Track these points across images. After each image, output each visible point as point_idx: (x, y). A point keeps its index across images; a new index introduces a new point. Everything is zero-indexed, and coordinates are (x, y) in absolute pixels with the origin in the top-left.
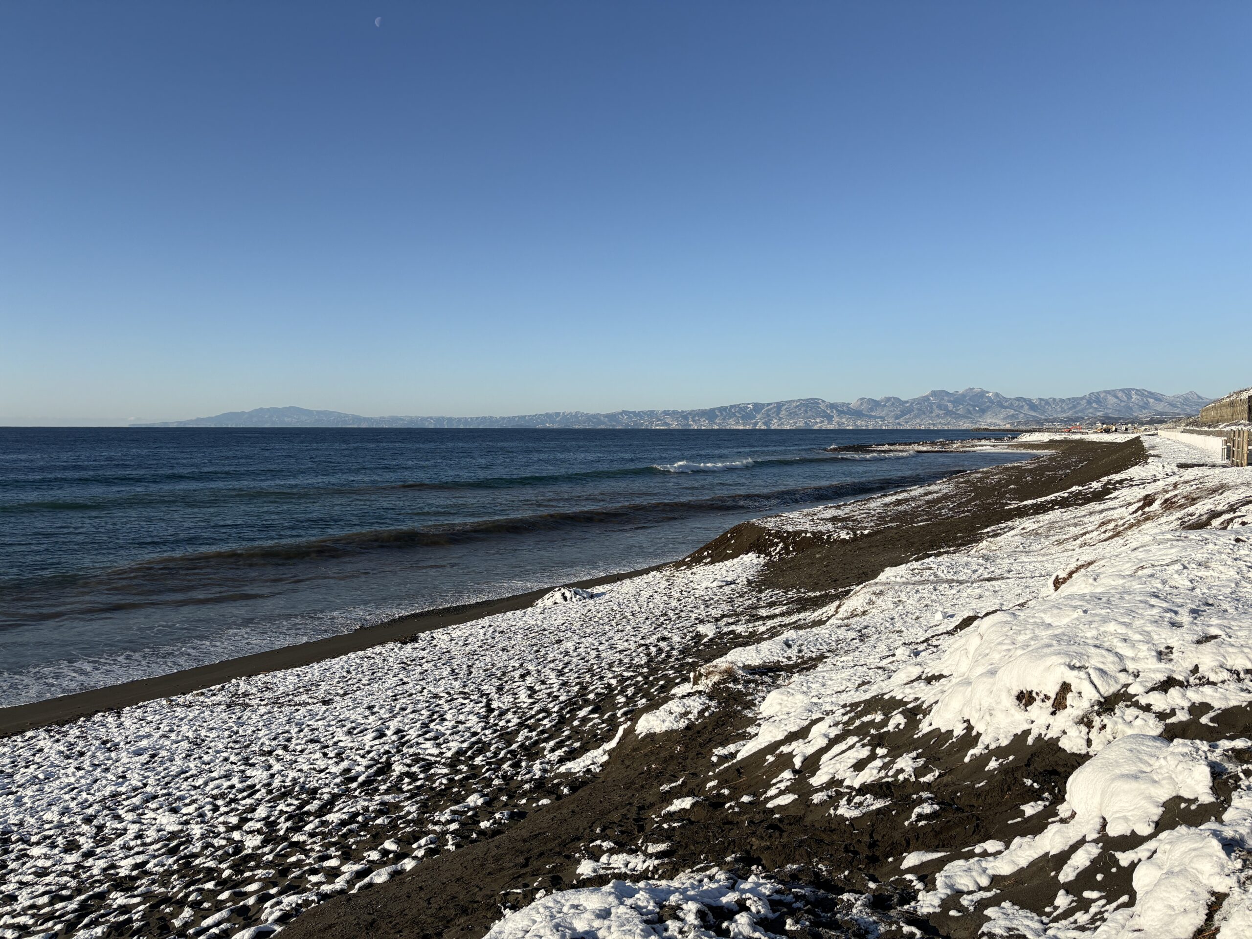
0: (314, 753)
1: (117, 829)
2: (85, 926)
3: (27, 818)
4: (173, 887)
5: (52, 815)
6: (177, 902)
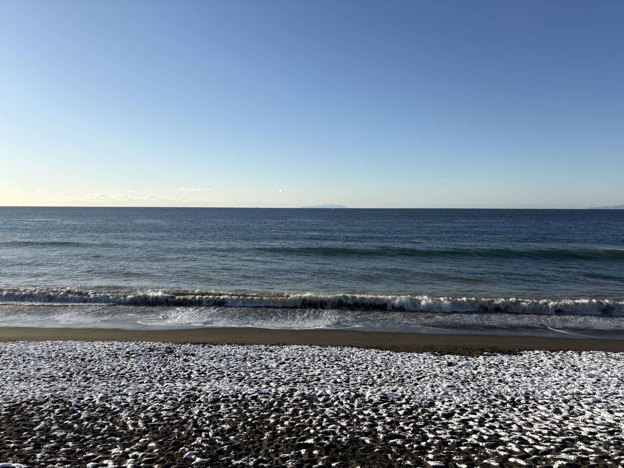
1: (580, 411)
2: (565, 452)
3: (537, 391)
4: (612, 452)
5: (548, 393)
6: (614, 461)
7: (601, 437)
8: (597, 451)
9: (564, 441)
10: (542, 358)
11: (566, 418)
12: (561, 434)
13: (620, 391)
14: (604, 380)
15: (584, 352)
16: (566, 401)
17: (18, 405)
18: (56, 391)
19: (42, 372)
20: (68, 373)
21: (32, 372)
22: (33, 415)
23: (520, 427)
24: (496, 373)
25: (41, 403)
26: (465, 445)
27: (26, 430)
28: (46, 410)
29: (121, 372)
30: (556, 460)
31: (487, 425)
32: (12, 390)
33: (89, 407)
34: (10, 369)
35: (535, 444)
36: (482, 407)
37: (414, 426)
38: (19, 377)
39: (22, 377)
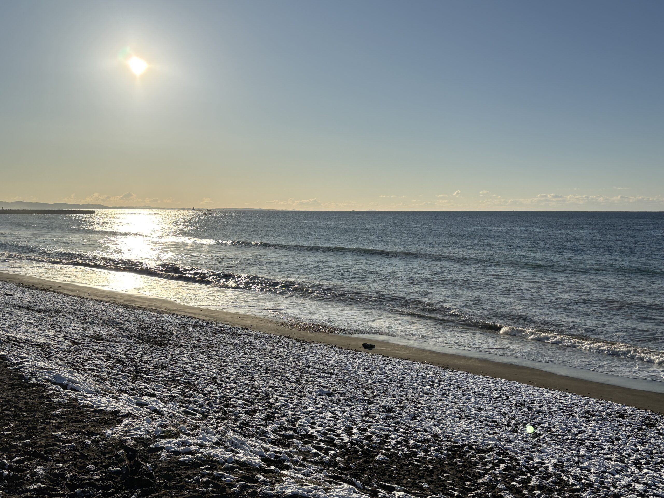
17: (458, 447)
18: (500, 440)
19: (484, 413)
20: (513, 422)
21: (473, 411)
22: (476, 463)
25: (484, 452)
27: (469, 480)
28: (490, 462)
32: (452, 427)
33: (540, 472)
34: (450, 401)
38: (459, 414)
39: (463, 415)
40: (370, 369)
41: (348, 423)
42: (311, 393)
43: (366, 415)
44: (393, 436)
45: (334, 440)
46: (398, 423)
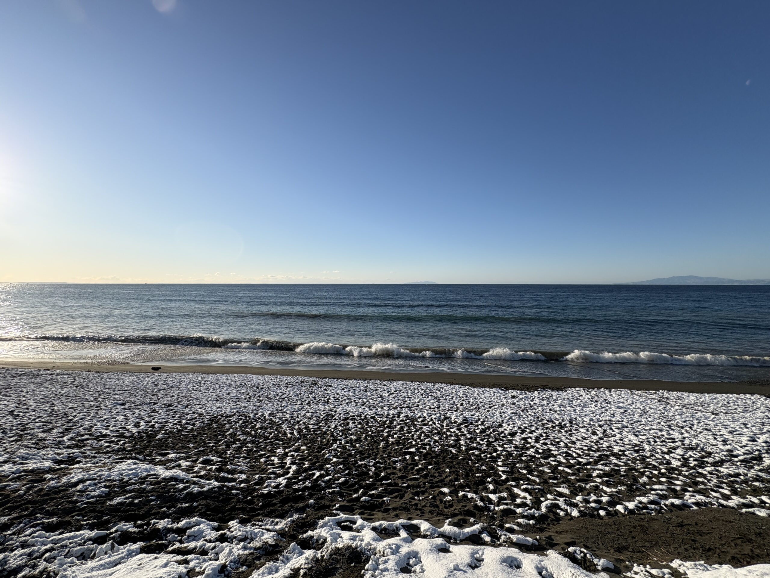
0: (709, 435)
1: (612, 433)
2: (602, 464)
3: (578, 417)
4: (638, 466)
5: (587, 419)
6: (640, 472)
7: (629, 454)
8: (626, 464)
9: (600, 456)
10: (582, 393)
11: (601, 439)
12: (598, 450)
13: (643, 420)
14: (629, 411)
15: (613, 390)
16: (600, 426)
17: (215, 417)
18: (240, 408)
19: (231, 395)
20: (248, 396)
21: (225, 395)
22: (225, 424)
23: (566, 444)
24: (548, 404)
25: (230, 416)
26: (525, 456)
27: (220, 435)
28: (234, 421)
29: (283, 397)
30: (594, 470)
31: (541, 442)
32: (212, 407)
33: (262, 420)
34: (211, 392)
35: (578, 457)
36: (537, 429)
37: (488, 441)
39: (218, 398)
40: (156, 383)
41: (137, 420)
42: (107, 406)
43: (152, 412)
44: (171, 421)
45: (125, 433)
46: (175, 412)
